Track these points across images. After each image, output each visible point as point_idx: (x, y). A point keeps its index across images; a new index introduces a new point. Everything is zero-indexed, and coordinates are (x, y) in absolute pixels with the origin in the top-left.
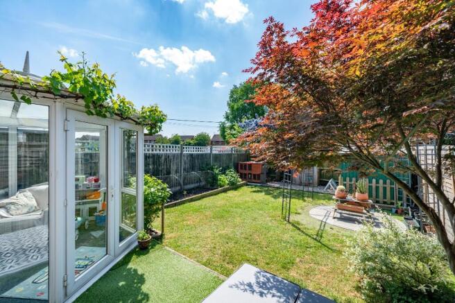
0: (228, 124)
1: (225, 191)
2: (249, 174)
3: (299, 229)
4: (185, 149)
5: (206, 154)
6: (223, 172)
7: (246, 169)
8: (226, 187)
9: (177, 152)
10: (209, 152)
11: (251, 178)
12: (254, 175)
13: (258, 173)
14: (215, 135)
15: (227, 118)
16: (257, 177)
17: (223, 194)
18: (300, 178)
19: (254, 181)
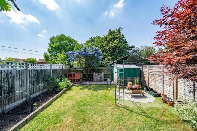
0: (49, 54)
1: (64, 92)
2: (73, 79)
4: (30, 66)
5: (48, 70)
6: (61, 80)
7: (71, 77)
8: (65, 89)
9: (21, 68)
10: (50, 68)
12: (77, 80)
13: (78, 78)
14: (40, 60)
15: (49, 51)
16: (78, 80)
17: (64, 95)
18: (97, 79)
19: (76, 82)
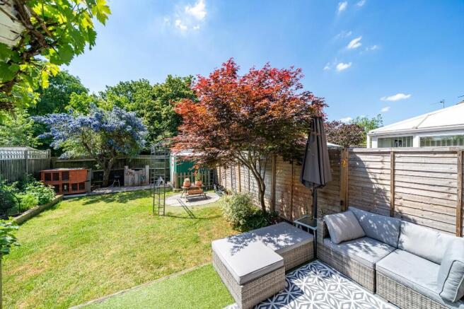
3: (176, 217)
6: (21, 188)
7: (56, 179)
11: (68, 189)
12: (74, 185)
16: (79, 186)
18: (133, 179)
19: (74, 192)
